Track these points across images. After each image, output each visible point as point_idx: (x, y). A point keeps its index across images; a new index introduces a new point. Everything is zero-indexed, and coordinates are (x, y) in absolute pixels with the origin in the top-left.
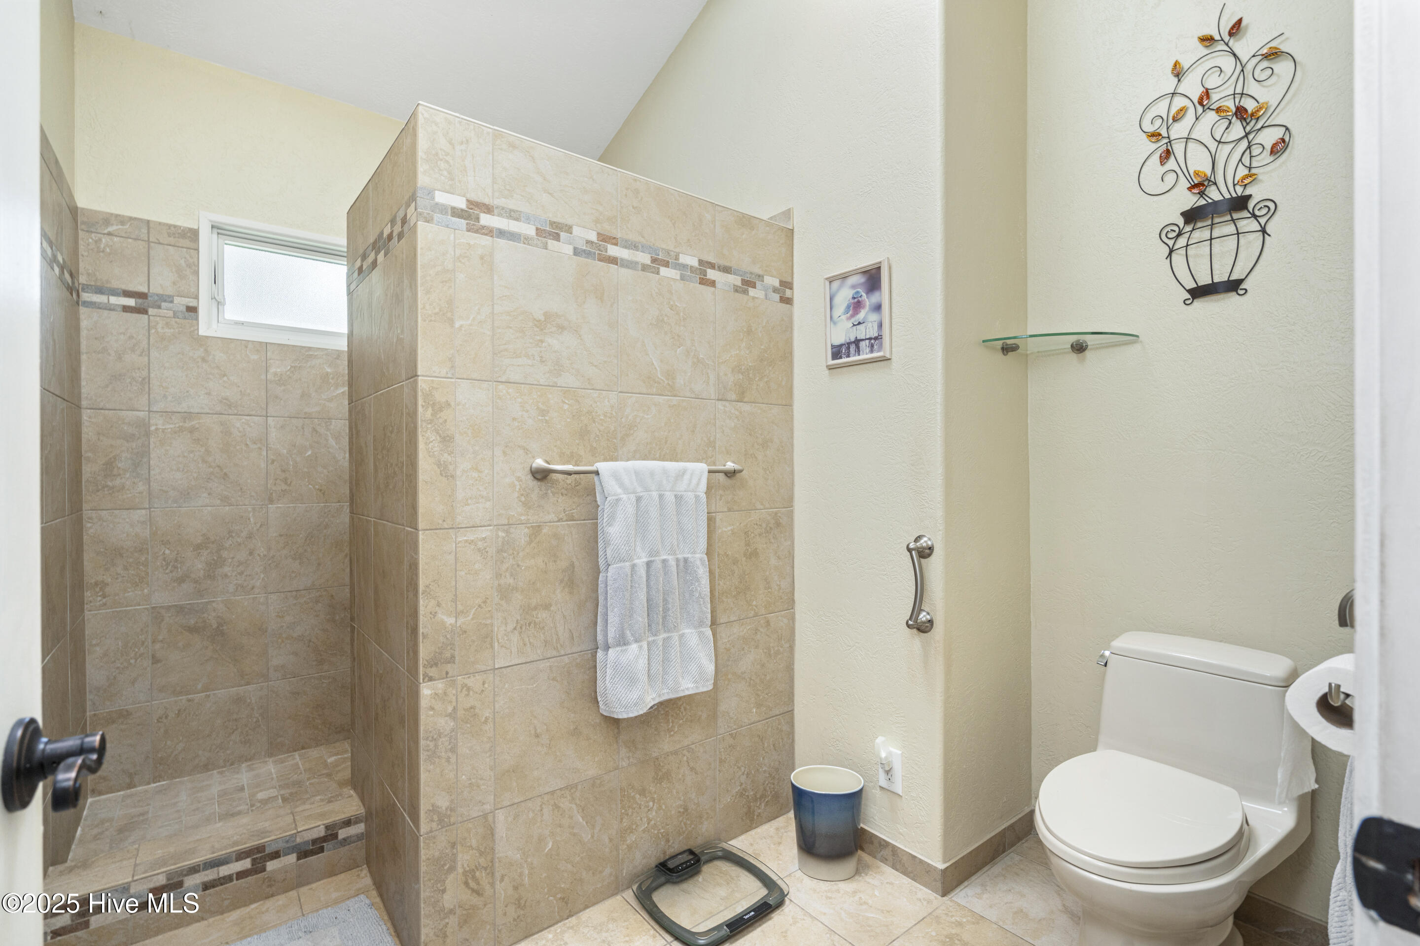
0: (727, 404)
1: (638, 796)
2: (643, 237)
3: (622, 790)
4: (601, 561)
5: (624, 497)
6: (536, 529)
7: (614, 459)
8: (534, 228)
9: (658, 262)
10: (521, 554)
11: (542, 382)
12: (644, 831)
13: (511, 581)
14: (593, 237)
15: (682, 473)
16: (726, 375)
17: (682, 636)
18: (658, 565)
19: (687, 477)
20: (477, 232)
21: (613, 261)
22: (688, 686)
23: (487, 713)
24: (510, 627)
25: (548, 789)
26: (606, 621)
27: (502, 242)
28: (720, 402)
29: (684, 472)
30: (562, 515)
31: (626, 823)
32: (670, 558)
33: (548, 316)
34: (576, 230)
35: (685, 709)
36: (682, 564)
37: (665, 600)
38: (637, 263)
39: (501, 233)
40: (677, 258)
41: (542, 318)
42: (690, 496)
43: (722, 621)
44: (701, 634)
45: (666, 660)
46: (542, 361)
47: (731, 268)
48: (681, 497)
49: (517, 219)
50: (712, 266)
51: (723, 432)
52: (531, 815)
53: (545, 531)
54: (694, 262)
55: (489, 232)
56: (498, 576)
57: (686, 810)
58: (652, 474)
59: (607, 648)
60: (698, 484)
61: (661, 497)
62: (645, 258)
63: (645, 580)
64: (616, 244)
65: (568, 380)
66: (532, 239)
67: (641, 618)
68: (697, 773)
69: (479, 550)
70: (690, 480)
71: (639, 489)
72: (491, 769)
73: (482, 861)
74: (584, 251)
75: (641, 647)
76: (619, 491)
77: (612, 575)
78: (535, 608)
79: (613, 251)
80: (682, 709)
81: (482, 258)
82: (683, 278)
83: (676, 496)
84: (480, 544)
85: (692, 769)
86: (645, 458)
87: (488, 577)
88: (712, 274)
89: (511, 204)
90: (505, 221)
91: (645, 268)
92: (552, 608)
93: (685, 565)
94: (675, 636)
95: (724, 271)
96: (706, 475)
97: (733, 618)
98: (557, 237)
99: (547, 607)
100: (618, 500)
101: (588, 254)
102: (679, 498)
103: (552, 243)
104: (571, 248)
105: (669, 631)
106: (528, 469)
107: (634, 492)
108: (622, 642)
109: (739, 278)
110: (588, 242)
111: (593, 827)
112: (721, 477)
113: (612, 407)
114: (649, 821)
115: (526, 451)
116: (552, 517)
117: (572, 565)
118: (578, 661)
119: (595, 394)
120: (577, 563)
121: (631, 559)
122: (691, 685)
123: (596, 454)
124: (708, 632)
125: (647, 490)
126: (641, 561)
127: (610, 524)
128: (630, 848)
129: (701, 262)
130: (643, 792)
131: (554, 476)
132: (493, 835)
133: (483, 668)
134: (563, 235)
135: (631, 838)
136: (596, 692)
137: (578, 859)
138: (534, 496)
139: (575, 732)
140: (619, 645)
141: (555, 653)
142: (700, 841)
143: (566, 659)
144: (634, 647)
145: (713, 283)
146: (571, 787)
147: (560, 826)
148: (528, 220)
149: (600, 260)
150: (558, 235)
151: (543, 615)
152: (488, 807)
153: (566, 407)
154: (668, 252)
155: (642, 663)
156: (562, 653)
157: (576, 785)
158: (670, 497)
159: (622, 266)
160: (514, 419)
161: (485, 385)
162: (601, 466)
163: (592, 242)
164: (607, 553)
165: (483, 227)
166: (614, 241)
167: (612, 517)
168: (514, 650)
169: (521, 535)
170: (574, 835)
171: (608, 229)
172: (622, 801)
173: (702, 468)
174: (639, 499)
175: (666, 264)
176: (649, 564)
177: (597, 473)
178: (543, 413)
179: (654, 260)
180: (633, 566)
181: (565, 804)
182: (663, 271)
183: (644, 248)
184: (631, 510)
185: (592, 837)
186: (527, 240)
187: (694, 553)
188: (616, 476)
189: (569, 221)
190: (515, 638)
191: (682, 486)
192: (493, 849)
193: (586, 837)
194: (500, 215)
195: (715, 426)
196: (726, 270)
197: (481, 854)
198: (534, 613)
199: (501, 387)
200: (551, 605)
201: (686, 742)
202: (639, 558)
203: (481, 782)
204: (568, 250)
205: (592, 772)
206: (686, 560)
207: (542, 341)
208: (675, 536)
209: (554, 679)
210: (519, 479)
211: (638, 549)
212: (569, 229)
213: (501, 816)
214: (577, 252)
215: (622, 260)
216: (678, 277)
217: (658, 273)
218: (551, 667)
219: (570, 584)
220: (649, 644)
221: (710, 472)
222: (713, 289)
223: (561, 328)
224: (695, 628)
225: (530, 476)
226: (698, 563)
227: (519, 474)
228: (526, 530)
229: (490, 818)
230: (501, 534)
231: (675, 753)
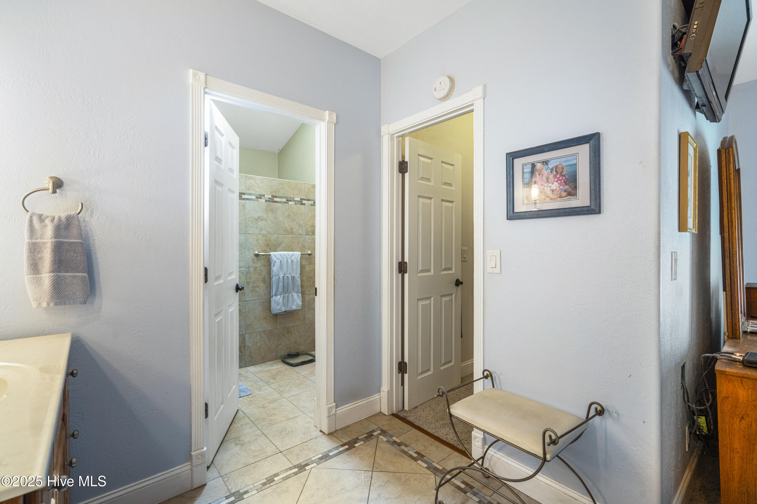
0: (309, 236)
1: (282, 336)
2: (284, 195)
3: (278, 334)
4: (272, 276)
5: (277, 261)
6: (256, 268)
7: (275, 251)
8: (255, 197)
9: (288, 201)
10: (252, 274)
11: (257, 233)
12: (284, 345)
13: (249, 280)
14: (270, 197)
15: (293, 255)
16: (308, 228)
17: (292, 296)
18: (286, 277)
19: (294, 256)
20: (241, 199)
21: (276, 202)
22: (294, 307)
23: (244, 311)
24: (249, 291)
25: (258, 331)
26: (272, 290)
27: (247, 201)
28: (307, 236)
29: (294, 254)
30: (262, 265)
31: (279, 342)
32: (289, 275)
33: (259, 217)
34: (266, 196)
35: (296, 316)
36: (293, 277)
37: (288, 286)
38: (282, 202)
39: (247, 199)
40: (294, 199)
41: (257, 218)
42: (295, 260)
43: (307, 293)
44: (298, 295)
45: (288, 301)
46: (257, 228)
47: (310, 199)
48: (293, 261)
49: (251, 195)
50: (304, 200)
51: (308, 243)
52: (254, 336)
53: (258, 269)
54: (299, 199)
55: (244, 199)
56: (246, 279)
57: (296, 342)
58: (285, 255)
59: (273, 296)
60: (298, 257)
61: (287, 261)
62: (284, 200)
63: (282, 280)
64: (277, 198)
65: (264, 232)
66: (255, 199)
67: (280, 290)
68: (299, 333)
69: (242, 273)
70: (295, 256)
71: (281, 259)
72: (245, 324)
73: (242, 345)
74: (268, 200)
75: (281, 297)
76: (276, 259)
77: (274, 279)
78: (255, 287)
79: (276, 199)
80: (295, 316)
81: (243, 205)
82: (295, 204)
83: (291, 260)
84: (242, 272)
85: (298, 332)
86: (284, 251)
87: (244, 279)
88: (304, 202)
89: (250, 192)
90: (248, 196)
91: (284, 202)
92: (260, 287)
93: (293, 278)
94: (290, 296)
95: (308, 201)
96: (300, 255)
97: (310, 293)
98: (261, 198)
99: (258, 287)
100: (275, 262)
101: (269, 201)
102: (292, 261)
103: (260, 200)
104: (265, 200)
105: (289, 294)
106: (254, 254)
107: (280, 259)
108: (276, 295)
109: (313, 202)
110: (269, 198)
111: (270, 342)
112: (307, 256)
113: (276, 238)
114: (286, 343)
115: (253, 249)
116: (260, 265)
117: (265, 277)
118: (266, 300)
119: (271, 235)
120: (266, 277)
121: (279, 275)
122: (295, 307)
123: (271, 250)
124: (300, 295)
125: (283, 259)
126: (281, 276)
127: (273, 267)
128: (280, 349)
129: (301, 199)
130: (284, 335)
131: (259, 256)
132: (245, 339)
133: (243, 300)
134: (262, 197)
135: (280, 347)
136: (271, 309)
137: (266, 349)
138: (255, 260)
139: (265, 318)
140: (275, 296)
141: (260, 298)
142: (300, 351)
143: (263, 300)
144: (279, 296)
145: (304, 204)
146: (265, 331)
147: (261, 340)
148: (254, 195)
149: (272, 202)
150: (261, 197)
151: (257, 289)
152: (244, 333)
153: (263, 239)
154: (291, 198)
155: (281, 300)
156: (262, 298)
157: (266, 331)
158: (289, 261)
159: (278, 203)
160: (250, 242)
161: (243, 235)
162: (272, 253)
163: (270, 198)
164: (273, 274)
165: (243, 198)
166: (276, 197)
167: (274, 265)
168: (250, 296)
169: (252, 269)
170: (265, 343)
171: (274, 194)
172: (278, 337)
173: (299, 253)
174: (281, 261)
175: (291, 201)
176: (283, 277)
177: (270, 255)
178: (257, 240)
179: (287, 200)
180: (279, 277)
181: (263, 335)
182: (290, 203)
183: (284, 198)
184: (279, 264)
185: (270, 344)
186: (253, 200)
187: (296, 274)
188: (275, 255)
189: (264, 194)
190: (250, 294)
191: (293, 258)
192: (245, 343)
193: (268, 344)
194: (247, 195)
195: (305, 242)
196: (309, 200)
197: (242, 343)
198: (255, 288)
199: (247, 235)
200: (259, 286)
201: (296, 325)
202: (281, 275)
203: (242, 327)
204: (264, 201)
205: (270, 328)
206: (294, 276)
207: (257, 223)
208: (291, 270)
209: (260, 304)
210: (251, 256)
211: (281, 273)
212: (264, 196)
213: (247, 335)
214: (266, 201)
215: (278, 201)
216: (294, 204)
217: (288, 203)
218: (259, 302)
219: (264, 281)
220: (283, 296)
221: (301, 254)
222: (304, 206)
223: (262, 220)
224: (296, 293)
225: (254, 256)
226: (297, 277)
227: (251, 255)
228: (253, 268)
229: (244, 335)
230: (247, 269)
231: (293, 327)
